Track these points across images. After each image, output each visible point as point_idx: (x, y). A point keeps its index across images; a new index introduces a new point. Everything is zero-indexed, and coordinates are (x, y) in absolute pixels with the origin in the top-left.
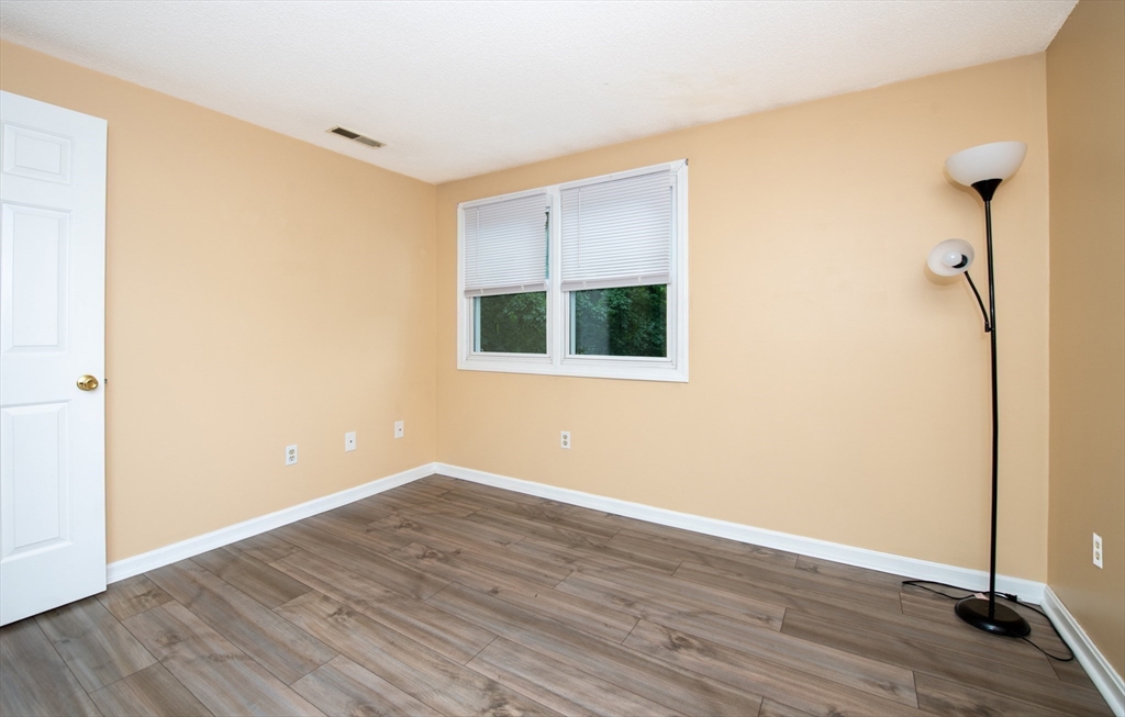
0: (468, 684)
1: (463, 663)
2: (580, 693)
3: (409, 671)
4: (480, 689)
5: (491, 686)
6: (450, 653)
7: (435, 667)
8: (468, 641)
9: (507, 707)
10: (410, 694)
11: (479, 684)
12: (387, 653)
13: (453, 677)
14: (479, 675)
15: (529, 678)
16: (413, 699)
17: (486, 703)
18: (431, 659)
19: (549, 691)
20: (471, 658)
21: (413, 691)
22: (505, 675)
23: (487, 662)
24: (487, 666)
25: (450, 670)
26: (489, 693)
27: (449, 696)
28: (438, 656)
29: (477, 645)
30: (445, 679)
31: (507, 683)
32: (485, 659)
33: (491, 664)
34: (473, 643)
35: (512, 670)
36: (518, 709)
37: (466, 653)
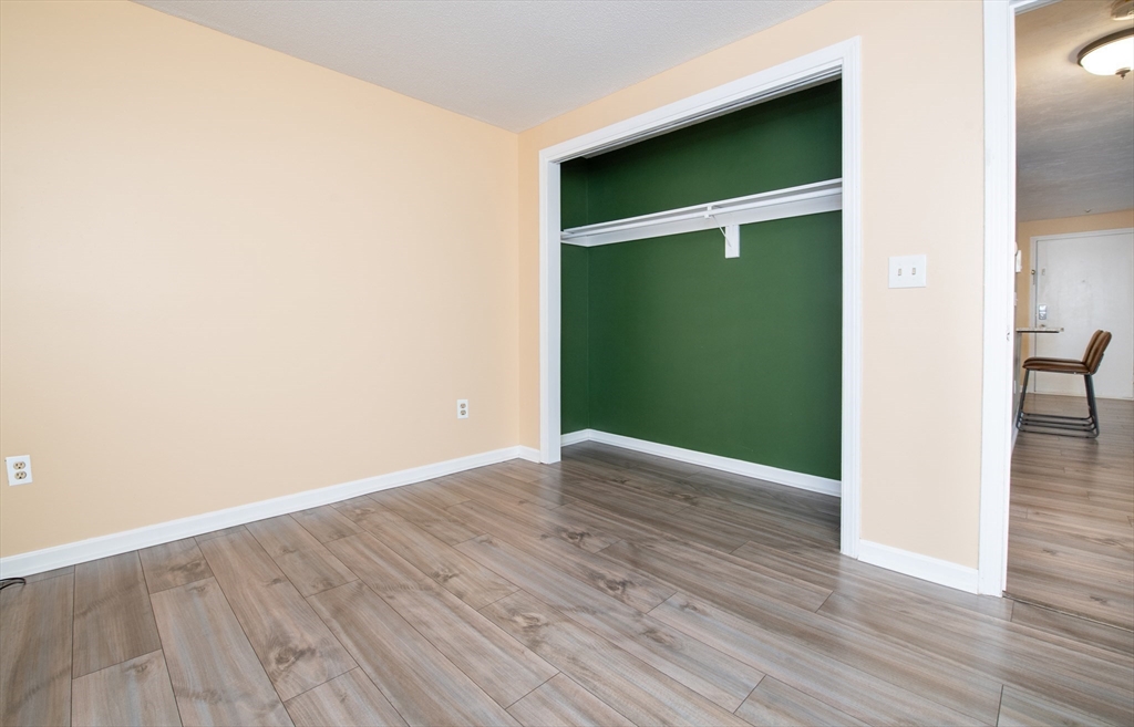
0: (559, 650)
1: (561, 675)
2: (450, 625)
3: (627, 674)
4: (547, 643)
5: (534, 645)
6: (577, 692)
7: (595, 675)
8: (551, 707)
9: (525, 625)
10: (620, 649)
11: (546, 648)
12: (664, 705)
13: (574, 660)
14: (544, 657)
15: (492, 646)
16: (616, 644)
17: (543, 631)
18: (602, 687)
19: (479, 631)
20: (550, 680)
21: (618, 651)
22: (516, 654)
23: (533, 671)
24: (533, 667)
25: (578, 669)
26: (538, 638)
27: (579, 642)
28: (594, 690)
29: (539, 698)
30: (584, 659)
31: (518, 645)
32: (532, 676)
33: (528, 668)
34: (545, 703)
35: (506, 657)
36: (515, 622)
37: (556, 688)
